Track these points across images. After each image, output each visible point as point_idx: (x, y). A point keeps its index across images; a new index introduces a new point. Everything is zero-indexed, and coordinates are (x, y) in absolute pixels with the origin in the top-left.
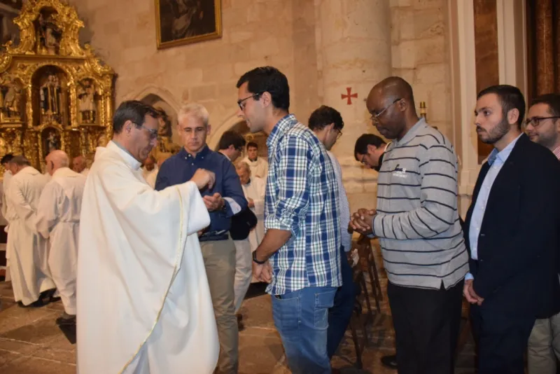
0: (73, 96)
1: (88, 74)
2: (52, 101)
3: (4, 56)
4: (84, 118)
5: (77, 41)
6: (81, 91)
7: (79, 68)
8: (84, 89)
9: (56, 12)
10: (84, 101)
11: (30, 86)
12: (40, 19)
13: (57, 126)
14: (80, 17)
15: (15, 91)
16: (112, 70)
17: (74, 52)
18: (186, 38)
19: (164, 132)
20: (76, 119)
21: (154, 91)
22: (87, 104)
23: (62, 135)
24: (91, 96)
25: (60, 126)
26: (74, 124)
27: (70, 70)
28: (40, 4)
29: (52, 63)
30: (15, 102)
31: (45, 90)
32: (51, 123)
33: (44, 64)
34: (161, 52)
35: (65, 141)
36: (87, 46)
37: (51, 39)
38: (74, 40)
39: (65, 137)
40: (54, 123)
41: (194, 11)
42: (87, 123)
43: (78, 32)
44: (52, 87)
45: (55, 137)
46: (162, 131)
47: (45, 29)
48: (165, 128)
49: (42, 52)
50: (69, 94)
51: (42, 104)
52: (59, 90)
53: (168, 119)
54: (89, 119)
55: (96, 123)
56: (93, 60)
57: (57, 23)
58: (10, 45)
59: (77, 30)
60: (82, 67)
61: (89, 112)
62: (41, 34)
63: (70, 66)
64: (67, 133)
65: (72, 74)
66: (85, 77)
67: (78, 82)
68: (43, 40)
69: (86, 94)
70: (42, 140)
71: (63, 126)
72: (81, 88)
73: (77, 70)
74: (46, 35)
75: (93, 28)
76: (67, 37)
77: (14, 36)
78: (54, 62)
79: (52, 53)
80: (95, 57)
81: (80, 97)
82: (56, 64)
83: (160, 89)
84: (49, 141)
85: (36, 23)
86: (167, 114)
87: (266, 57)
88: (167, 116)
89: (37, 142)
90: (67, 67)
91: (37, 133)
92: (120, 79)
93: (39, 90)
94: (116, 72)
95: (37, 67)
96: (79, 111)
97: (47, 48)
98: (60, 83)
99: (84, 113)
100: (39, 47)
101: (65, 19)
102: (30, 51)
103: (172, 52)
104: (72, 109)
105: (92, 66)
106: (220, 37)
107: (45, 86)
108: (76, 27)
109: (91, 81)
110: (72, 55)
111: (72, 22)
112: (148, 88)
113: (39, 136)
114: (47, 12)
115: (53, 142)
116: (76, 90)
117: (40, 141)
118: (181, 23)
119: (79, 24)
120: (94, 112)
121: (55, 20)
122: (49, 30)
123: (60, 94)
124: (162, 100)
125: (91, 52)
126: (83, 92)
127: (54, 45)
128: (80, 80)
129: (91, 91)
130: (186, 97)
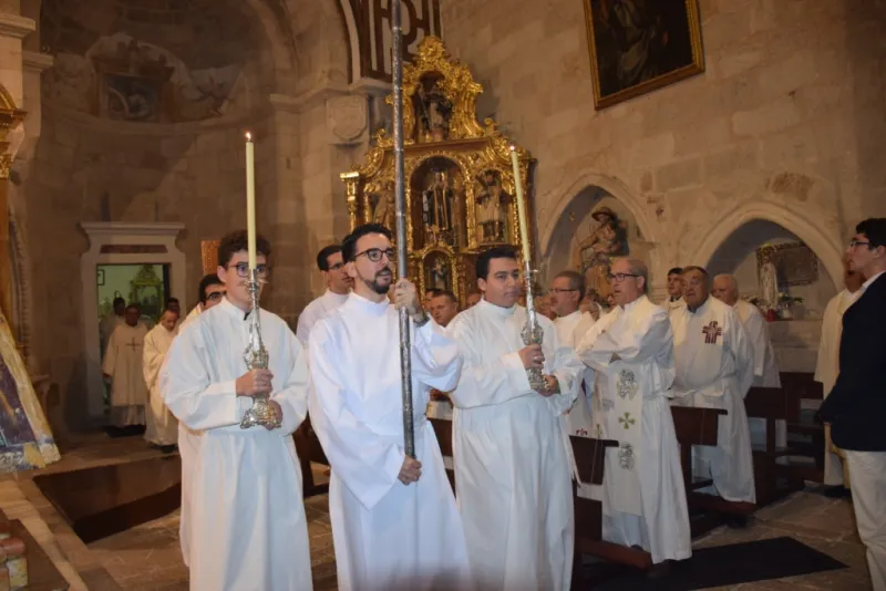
0: (470, 201)
1: (491, 164)
2: (439, 211)
3: (374, 152)
4: (487, 234)
5: (473, 116)
6: (481, 192)
7: (478, 156)
8: (485, 188)
9: (442, 77)
10: (486, 207)
11: (409, 191)
12: (421, 90)
13: (445, 248)
14: (475, 79)
15: (387, 201)
16: (528, 153)
17: (470, 132)
18: (642, 84)
19: (613, 249)
20: (475, 236)
21: (595, 181)
22: (490, 212)
23: (454, 262)
24: (495, 198)
25: (450, 247)
26: (473, 244)
27: (463, 162)
28: (420, 70)
29: (438, 153)
30: (388, 216)
31: (430, 195)
32: (437, 245)
33: (428, 156)
34: (602, 113)
35: (458, 271)
36: (487, 121)
37: (436, 118)
38: (468, 114)
39: (457, 264)
40: (441, 244)
41: (653, 35)
42: (490, 240)
43: (475, 101)
44: (439, 189)
45: (444, 266)
46: (610, 247)
47: (428, 104)
48: (615, 241)
49: (425, 139)
50: (463, 198)
51: (425, 216)
52: (450, 194)
53: (623, 225)
54: (494, 234)
55: (505, 240)
56: (497, 142)
57: (445, 94)
58: (382, 136)
59: (472, 99)
60: (482, 154)
61: (493, 223)
62: (422, 113)
63: (464, 156)
64: (461, 258)
65: (467, 166)
66: (486, 169)
67: (477, 177)
68: (425, 120)
69: (488, 196)
70: (426, 271)
71: (456, 249)
72: (482, 187)
73: (475, 160)
74: (429, 113)
75: (497, 92)
76: (459, 111)
77: (388, 121)
78: (441, 151)
79: (438, 138)
80: (500, 136)
81: (479, 200)
82: (444, 153)
83: (603, 175)
84: (435, 273)
85: (415, 97)
86: (620, 217)
87: (793, 93)
88: (620, 221)
89: (418, 276)
90: (459, 157)
91: (417, 260)
92: (540, 168)
93: (421, 196)
94: (534, 156)
95: (418, 163)
96: (478, 224)
97: (430, 132)
98: (451, 183)
99: (485, 225)
100: (421, 131)
101: (454, 85)
102: (408, 140)
103: (620, 110)
104: (469, 221)
105: (497, 152)
106: (701, 71)
107: (429, 189)
108: (471, 94)
109: (495, 174)
110: (467, 137)
111: (465, 88)
112: (585, 176)
113: (421, 266)
114: (430, 79)
115: (441, 273)
116: (474, 191)
117: (421, 272)
118: (632, 58)
119: (476, 88)
120: (501, 223)
121: (442, 89)
122: (433, 106)
123: (451, 200)
124: (608, 194)
125: (495, 128)
126: (484, 193)
127: (441, 126)
128: (479, 175)
129: (496, 190)
130: (646, 187)
